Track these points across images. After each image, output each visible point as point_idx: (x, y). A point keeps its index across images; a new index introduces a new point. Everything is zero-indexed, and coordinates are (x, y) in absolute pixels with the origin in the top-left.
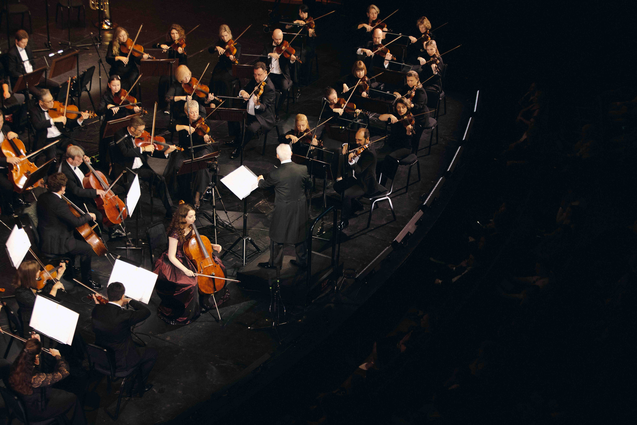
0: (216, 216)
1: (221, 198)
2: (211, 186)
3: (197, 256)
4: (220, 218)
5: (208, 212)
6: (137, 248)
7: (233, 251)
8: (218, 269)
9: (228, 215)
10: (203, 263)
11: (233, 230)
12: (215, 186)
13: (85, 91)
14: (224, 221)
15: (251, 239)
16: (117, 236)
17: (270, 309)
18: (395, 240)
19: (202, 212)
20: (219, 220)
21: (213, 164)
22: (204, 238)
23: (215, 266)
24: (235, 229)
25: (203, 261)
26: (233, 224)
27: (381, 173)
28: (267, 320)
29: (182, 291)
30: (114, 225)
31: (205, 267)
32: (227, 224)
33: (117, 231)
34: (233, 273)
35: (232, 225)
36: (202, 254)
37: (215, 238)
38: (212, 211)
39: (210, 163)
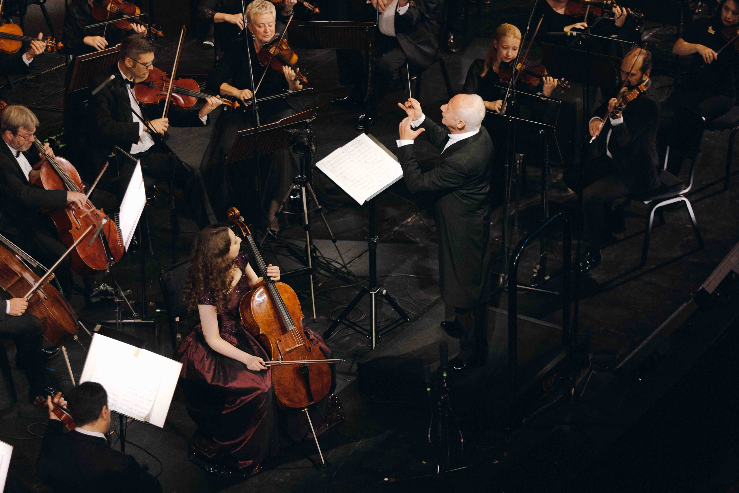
0: (313, 251)
1: (321, 209)
2: (299, 183)
3: (269, 326)
4: (322, 253)
5: (297, 243)
6: (145, 320)
7: (351, 322)
8: (314, 354)
9: (339, 248)
10: (283, 341)
11: (350, 277)
12: (307, 182)
13: (34, 3)
14: (331, 262)
15: (386, 293)
16: (103, 297)
17: (429, 436)
18: (701, 288)
20: (319, 259)
21: (301, 135)
22: (284, 287)
23: (308, 349)
24: (354, 276)
25: (282, 336)
26: (351, 266)
27: (668, 148)
28: (424, 462)
29: (240, 403)
30: (96, 272)
31: (287, 350)
32: (338, 266)
33: (102, 287)
34: (351, 367)
35: (348, 268)
36: (280, 323)
38: (305, 240)
39: (294, 133)
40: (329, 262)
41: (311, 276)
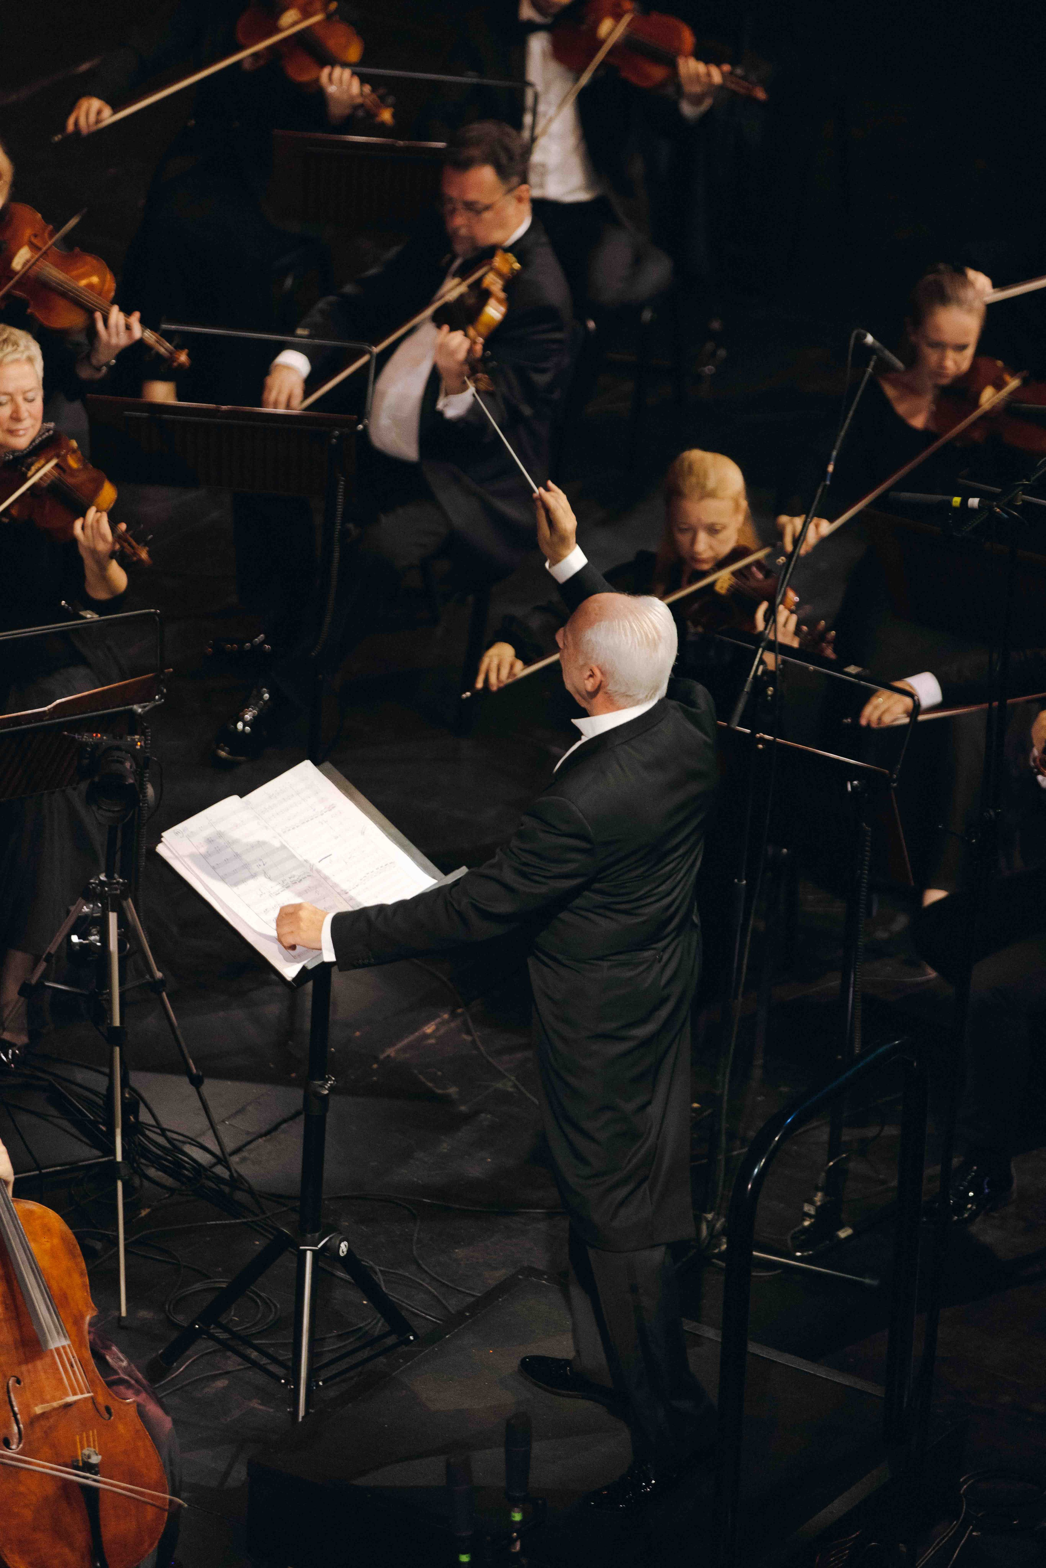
0: (131, 1107)
1: (162, 982)
2: (101, 897)
4: (160, 1120)
5: (82, 1076)
7: (235, 1335)
8: (121, 1428)
9: (211, 1104)
10: (26, 1381)
11: (239, 1196)
12: (124, 896)
14: (184, 1143)
15: (349, 1250)
19: (39, 1078)
20: (147, 1132)
21: (118, 753)
22: (42, 1217)
23: (103, 1410)
24: (250, 1191)
25: (24, 1368)
26: (244, 1160)
31: (38, 1410)
32: (205, 1159)
34: (227, 1474)
35: (234, 1166)
36: (20, 1326)
37: (117, 1244)
38: (107, 1070)
39: (96, 746)
40: (176, 1142)
41: (120, 1184)
